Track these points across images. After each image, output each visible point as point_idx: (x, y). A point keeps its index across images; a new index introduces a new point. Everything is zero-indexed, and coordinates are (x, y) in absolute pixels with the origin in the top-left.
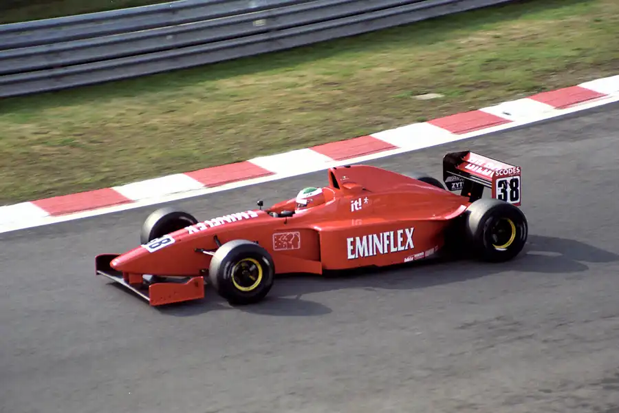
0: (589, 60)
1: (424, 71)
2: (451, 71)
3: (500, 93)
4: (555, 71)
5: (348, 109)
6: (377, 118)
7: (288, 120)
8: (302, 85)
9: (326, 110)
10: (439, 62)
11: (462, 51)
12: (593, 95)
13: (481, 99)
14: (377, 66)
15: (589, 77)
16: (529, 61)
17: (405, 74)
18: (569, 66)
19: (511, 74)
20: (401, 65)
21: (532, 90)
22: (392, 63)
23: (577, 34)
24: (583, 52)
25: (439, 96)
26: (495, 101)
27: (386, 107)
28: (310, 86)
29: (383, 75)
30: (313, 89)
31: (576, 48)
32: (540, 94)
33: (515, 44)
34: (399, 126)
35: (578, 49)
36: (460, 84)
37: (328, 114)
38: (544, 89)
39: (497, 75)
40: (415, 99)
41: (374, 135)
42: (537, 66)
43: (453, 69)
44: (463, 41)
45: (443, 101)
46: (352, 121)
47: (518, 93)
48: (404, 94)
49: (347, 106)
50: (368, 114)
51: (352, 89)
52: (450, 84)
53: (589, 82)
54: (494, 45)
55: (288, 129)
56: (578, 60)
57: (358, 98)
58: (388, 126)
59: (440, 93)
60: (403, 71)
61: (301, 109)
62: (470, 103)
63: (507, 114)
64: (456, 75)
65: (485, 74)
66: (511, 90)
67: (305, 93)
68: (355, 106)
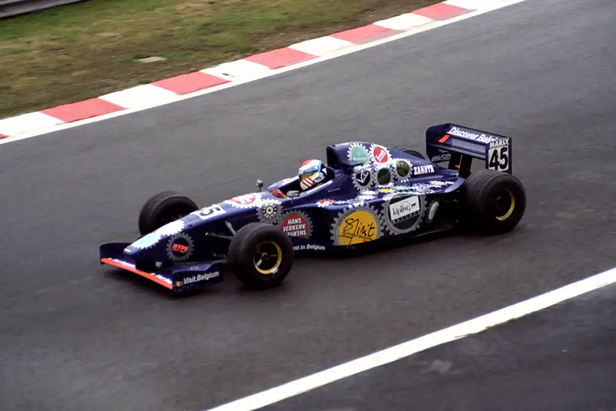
0: (296, 23)
1: (144, 36)
2: (172, 36)
3: (220, 55)
4: (268, 34)
5: (76, 73)
6: (103, 81)
7: (17, 86)
8: (29, 51)
9: (53, 74)
10: (158, 27)
11: (182, 16)
12: (303, 56)
13: (199, 61)
14: (101, 32)
15: (297, 39)
16: (242, 25)
17: (128, 38)
18: (279, 30)
19: (226, 36)
20: (125, 30)
21: (245, 52)
22: (115, 28)
24: (292, 18)
25: (162, 59)
26: (216, 62)
27: (112, 70)
28: (37, 52)
29: (107, 40)
30: (40, 55)
31: (284, 12)
32: (254, 56)
33: (228, 9)
34: (126, 87)
35: (286, 14)
36: (180, 48)
37: (56, 79)
38: (258, 50)
39: (214, 39)
40: (140, 62)
41: (102, 98)
43: (174, 33)
44: (180, 7)
45: (165, 63)
46: (81, 84)
47: (233, 55)
48: (128, 57)
49: (74, 70)
51: (77, 53)
52: (171, 48)
53: (299, 44)
54: (210, 10)
55: (17, 93)
56: (287, 24)
57: (83, 62)
58: (114, 88)
59: (159, 56)
60: (126, 36)
61: (29, 74)
62: (189, 66)
63: (226, 75)
64: (176, 39)
65: (204, 38)
66: (226, 52)
67: (32, 59)
68: (81, 70)
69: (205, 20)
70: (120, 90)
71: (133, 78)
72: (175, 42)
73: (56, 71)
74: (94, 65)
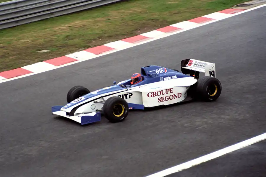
0: (106, 35)
1: (41, 41)
3: (73, 49)
4: (94, 40)
5: (11, 58)
6: (23, 61)
10: (47, 37)
12: (109, 49)
13: (65, 51)
14: (21, 40)
15: (107, 42)
16: (83, 36)
17: (34, 42)
18: (99, 38)
19: (76, 41)
20: (32, 39)
21: (85, 47)
22: (28, 38)
23: (100, 25)
24: (104, 32)
25: (48, 51)
26: (71, 52)
27: (26, 56)
29: (24, 43)
32: (89, 49)
33: (77, 29)
34: (33, 63)
35: (102, 31)
36: (56, 46)
37: (2, 60)
38: (90, 47)
39: (71, 42)
41: (23, 68)
42: (87, 38)
43: (54, 40)
44: (56, 29)
45: (50, 53)
46: (13, 62)
47: (79, 49)
48: (33, 50)
49: (10, 56)
50: (20, 59)
51: (12, 49)
52: (52, 46)
53: (108, 44)
54: (69, 30)
56: (103, 35)
57: (15, 53)
58: (28, 64)
62: (60, 54)
63: (76, 57)
64: (55, 42)
65: (66, 41)
66: (76, 48)
68: (13, 56)
69: (67, 34)
70: (31, 64)
71: (36, 59)
72: (54, 44)
73: (2, 57)
74: (19, 54)
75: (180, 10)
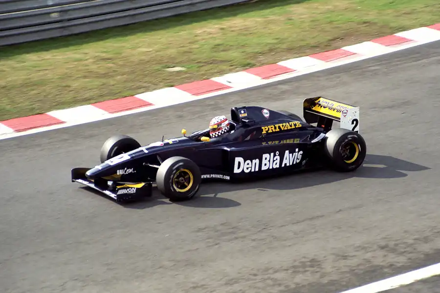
0: (284, 46)
1: (172, 52)
2: (191, 52)
3: (224, 67)
4: (262, 53)
5: (118, 78)
6: (138, 84)
7: (75, 85)
8: (86, 60)
9: (103, 77)
10: (182, 45)
11: (198, 38)
12: (286, 70)
13: (211, 71)
14: (139, 47)
15: (285, 57)
17: (158, 53)
18: (271, 50)
19: (234, 54)
20: (156, 47)
21: (246, 66)
22: (149, 45)
23: (276, 28)
24: (281, 41)
25: (183, 69)
26: (221, 73)
27: (146, 76)
28: (91, 60)
29: (143, 54)
30: (94, 63)
31: (277, 37)
32: (251, 69)
33: (234, 34)
34: (155, 89)
36: (196, 61)
37: (104, 81)
38: (254, 65)
39: (223, 55)
40: (166, 71)
41: (138, 96)
42: (249, 50)
43: (192, 50)
44: (199, 31)
45: (186, 73)
46: (122, 86)
47: (236, 68)
48: (158, 67)
49: (118, 75)
50: (132, 81)
51: (121, 63)
52: (191, 61)
53: (285, 61)
54: (220, 34)
55: (76, 90)
56: (277, 46)
57: (127, 70)
58: (147, 89)
59: (182, 67)
60: (157, 51)
61: (85, 77)
62: (203, 75)
63: (230, 82)
64: (195, 54)
65: (215, 54)
66: (232, 66)
67: (88, 66)
68: (123, 75)
69: (218, 42)
70: (151, 91)
71: (160, 82)
72: (193, 57)
73: (105, 75)
74: (133, 72)
75: (414, 8)
